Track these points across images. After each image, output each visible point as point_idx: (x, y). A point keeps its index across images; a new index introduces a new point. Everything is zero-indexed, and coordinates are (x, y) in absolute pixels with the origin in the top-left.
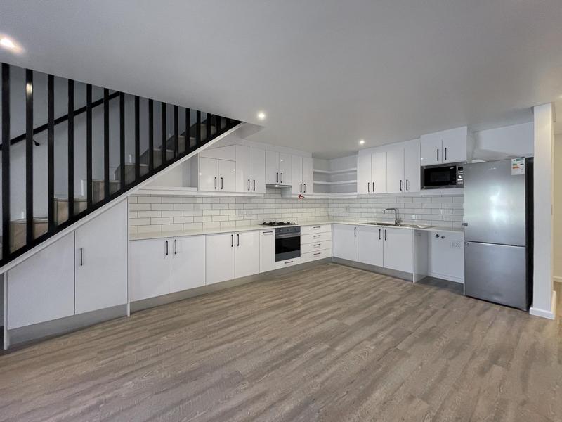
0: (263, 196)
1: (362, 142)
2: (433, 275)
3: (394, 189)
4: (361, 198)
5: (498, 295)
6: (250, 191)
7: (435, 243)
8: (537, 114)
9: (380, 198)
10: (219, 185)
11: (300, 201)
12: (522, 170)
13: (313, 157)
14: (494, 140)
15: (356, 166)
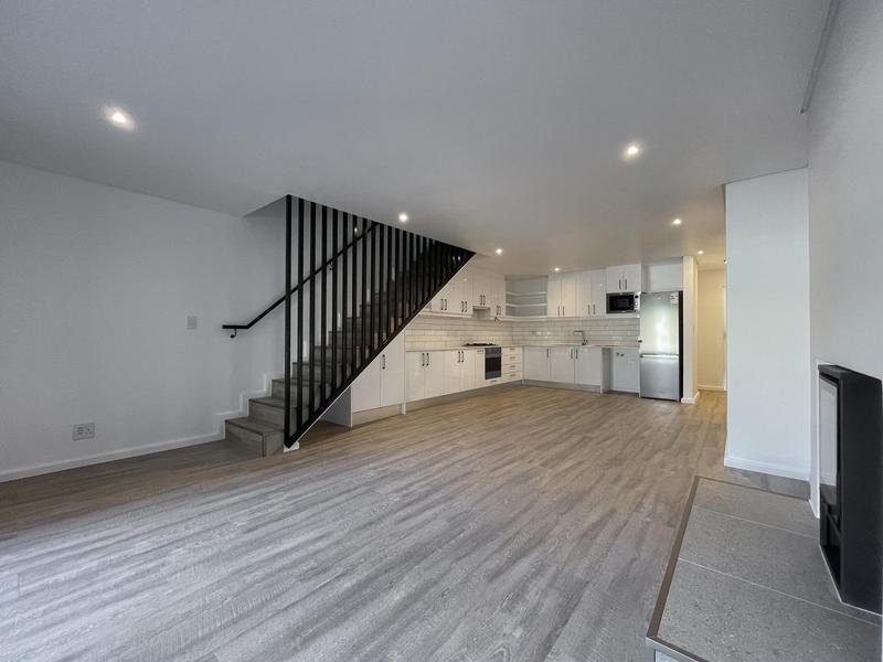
0: (470, 317)
1: (557, 269)
2: (614, 389)
3: (582, 313)
4: (549, 321)
5: (662, 392)
6: (462, 313)
7: (616, 360)
8: (685, 263)
9: (568, 321)
10: (444, 306)
11: (494, 324)
12: (676, 301)
13: (506, 279)
14: (661, 277)
15: (546, 290)
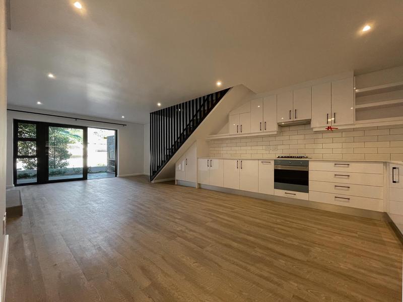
0: (276, 133)
6: (262, 131)
10: (239, 130)
11: (330, 135)
